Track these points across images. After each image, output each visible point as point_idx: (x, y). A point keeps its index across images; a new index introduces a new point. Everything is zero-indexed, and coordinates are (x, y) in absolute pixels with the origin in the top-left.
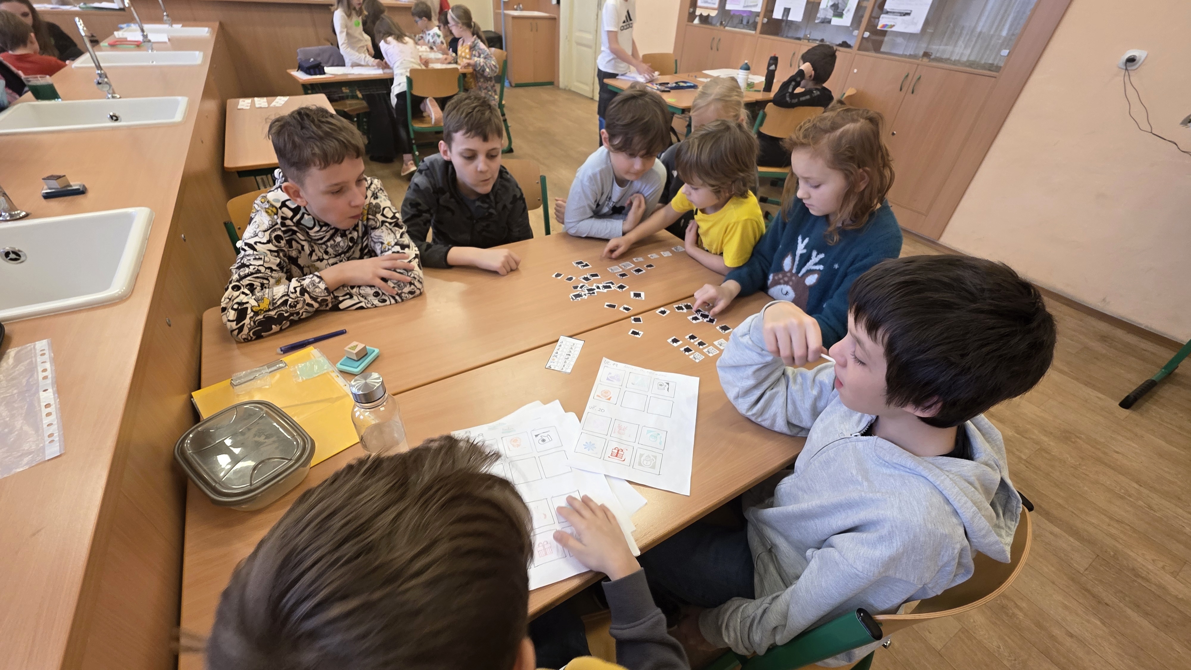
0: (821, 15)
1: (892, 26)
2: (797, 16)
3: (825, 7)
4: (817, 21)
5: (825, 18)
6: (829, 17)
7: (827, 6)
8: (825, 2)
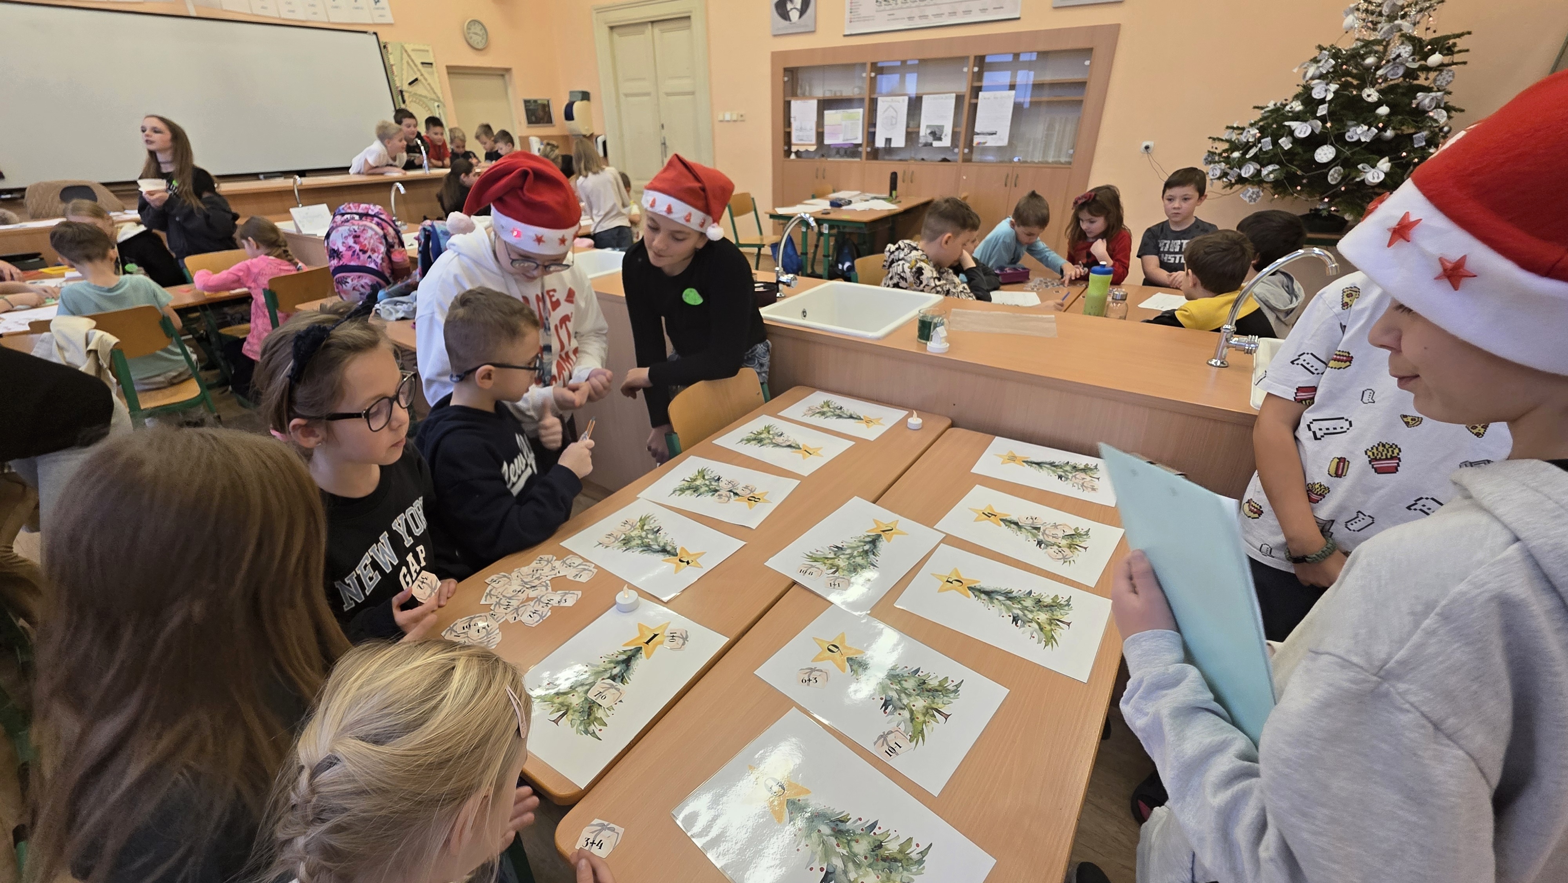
0: (922, 140)
1: (985, 143)
2: (899, 141)
3: (923, 134)
4: (918, 145)
5: (927, 142)
6: (931, 142)
7: (926, 134)
8: (924, 131)
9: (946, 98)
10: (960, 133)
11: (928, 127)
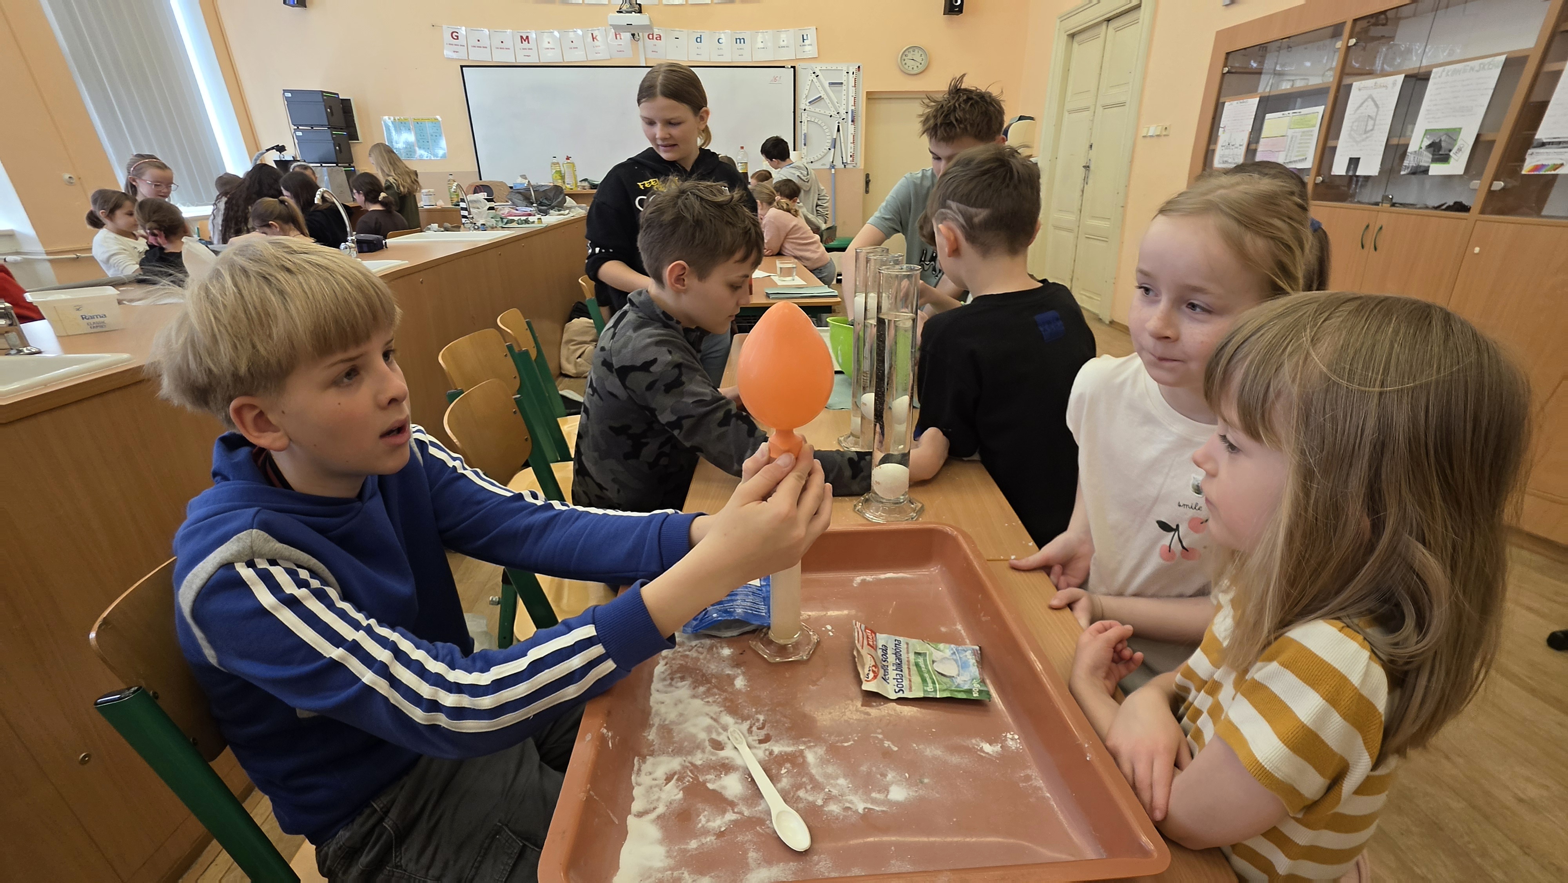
0: (1410, 162)
1: (1557, 167)
2: (1370, 164)
3: (1417, 149)
4: (1402, 173)
5: (1418, 167)
6: (1426, 165)
7: (1421, 148)
8: (1417, 141)
9: (1483, 68)
10: (1492, 142)
11: (1428, 132)
